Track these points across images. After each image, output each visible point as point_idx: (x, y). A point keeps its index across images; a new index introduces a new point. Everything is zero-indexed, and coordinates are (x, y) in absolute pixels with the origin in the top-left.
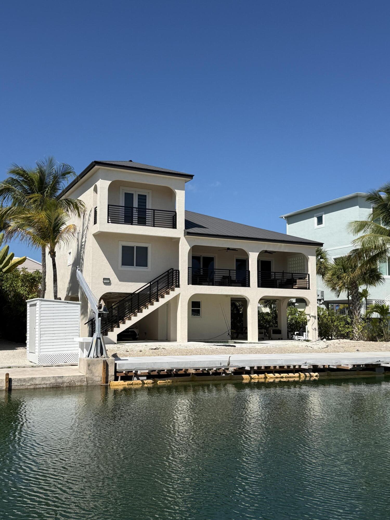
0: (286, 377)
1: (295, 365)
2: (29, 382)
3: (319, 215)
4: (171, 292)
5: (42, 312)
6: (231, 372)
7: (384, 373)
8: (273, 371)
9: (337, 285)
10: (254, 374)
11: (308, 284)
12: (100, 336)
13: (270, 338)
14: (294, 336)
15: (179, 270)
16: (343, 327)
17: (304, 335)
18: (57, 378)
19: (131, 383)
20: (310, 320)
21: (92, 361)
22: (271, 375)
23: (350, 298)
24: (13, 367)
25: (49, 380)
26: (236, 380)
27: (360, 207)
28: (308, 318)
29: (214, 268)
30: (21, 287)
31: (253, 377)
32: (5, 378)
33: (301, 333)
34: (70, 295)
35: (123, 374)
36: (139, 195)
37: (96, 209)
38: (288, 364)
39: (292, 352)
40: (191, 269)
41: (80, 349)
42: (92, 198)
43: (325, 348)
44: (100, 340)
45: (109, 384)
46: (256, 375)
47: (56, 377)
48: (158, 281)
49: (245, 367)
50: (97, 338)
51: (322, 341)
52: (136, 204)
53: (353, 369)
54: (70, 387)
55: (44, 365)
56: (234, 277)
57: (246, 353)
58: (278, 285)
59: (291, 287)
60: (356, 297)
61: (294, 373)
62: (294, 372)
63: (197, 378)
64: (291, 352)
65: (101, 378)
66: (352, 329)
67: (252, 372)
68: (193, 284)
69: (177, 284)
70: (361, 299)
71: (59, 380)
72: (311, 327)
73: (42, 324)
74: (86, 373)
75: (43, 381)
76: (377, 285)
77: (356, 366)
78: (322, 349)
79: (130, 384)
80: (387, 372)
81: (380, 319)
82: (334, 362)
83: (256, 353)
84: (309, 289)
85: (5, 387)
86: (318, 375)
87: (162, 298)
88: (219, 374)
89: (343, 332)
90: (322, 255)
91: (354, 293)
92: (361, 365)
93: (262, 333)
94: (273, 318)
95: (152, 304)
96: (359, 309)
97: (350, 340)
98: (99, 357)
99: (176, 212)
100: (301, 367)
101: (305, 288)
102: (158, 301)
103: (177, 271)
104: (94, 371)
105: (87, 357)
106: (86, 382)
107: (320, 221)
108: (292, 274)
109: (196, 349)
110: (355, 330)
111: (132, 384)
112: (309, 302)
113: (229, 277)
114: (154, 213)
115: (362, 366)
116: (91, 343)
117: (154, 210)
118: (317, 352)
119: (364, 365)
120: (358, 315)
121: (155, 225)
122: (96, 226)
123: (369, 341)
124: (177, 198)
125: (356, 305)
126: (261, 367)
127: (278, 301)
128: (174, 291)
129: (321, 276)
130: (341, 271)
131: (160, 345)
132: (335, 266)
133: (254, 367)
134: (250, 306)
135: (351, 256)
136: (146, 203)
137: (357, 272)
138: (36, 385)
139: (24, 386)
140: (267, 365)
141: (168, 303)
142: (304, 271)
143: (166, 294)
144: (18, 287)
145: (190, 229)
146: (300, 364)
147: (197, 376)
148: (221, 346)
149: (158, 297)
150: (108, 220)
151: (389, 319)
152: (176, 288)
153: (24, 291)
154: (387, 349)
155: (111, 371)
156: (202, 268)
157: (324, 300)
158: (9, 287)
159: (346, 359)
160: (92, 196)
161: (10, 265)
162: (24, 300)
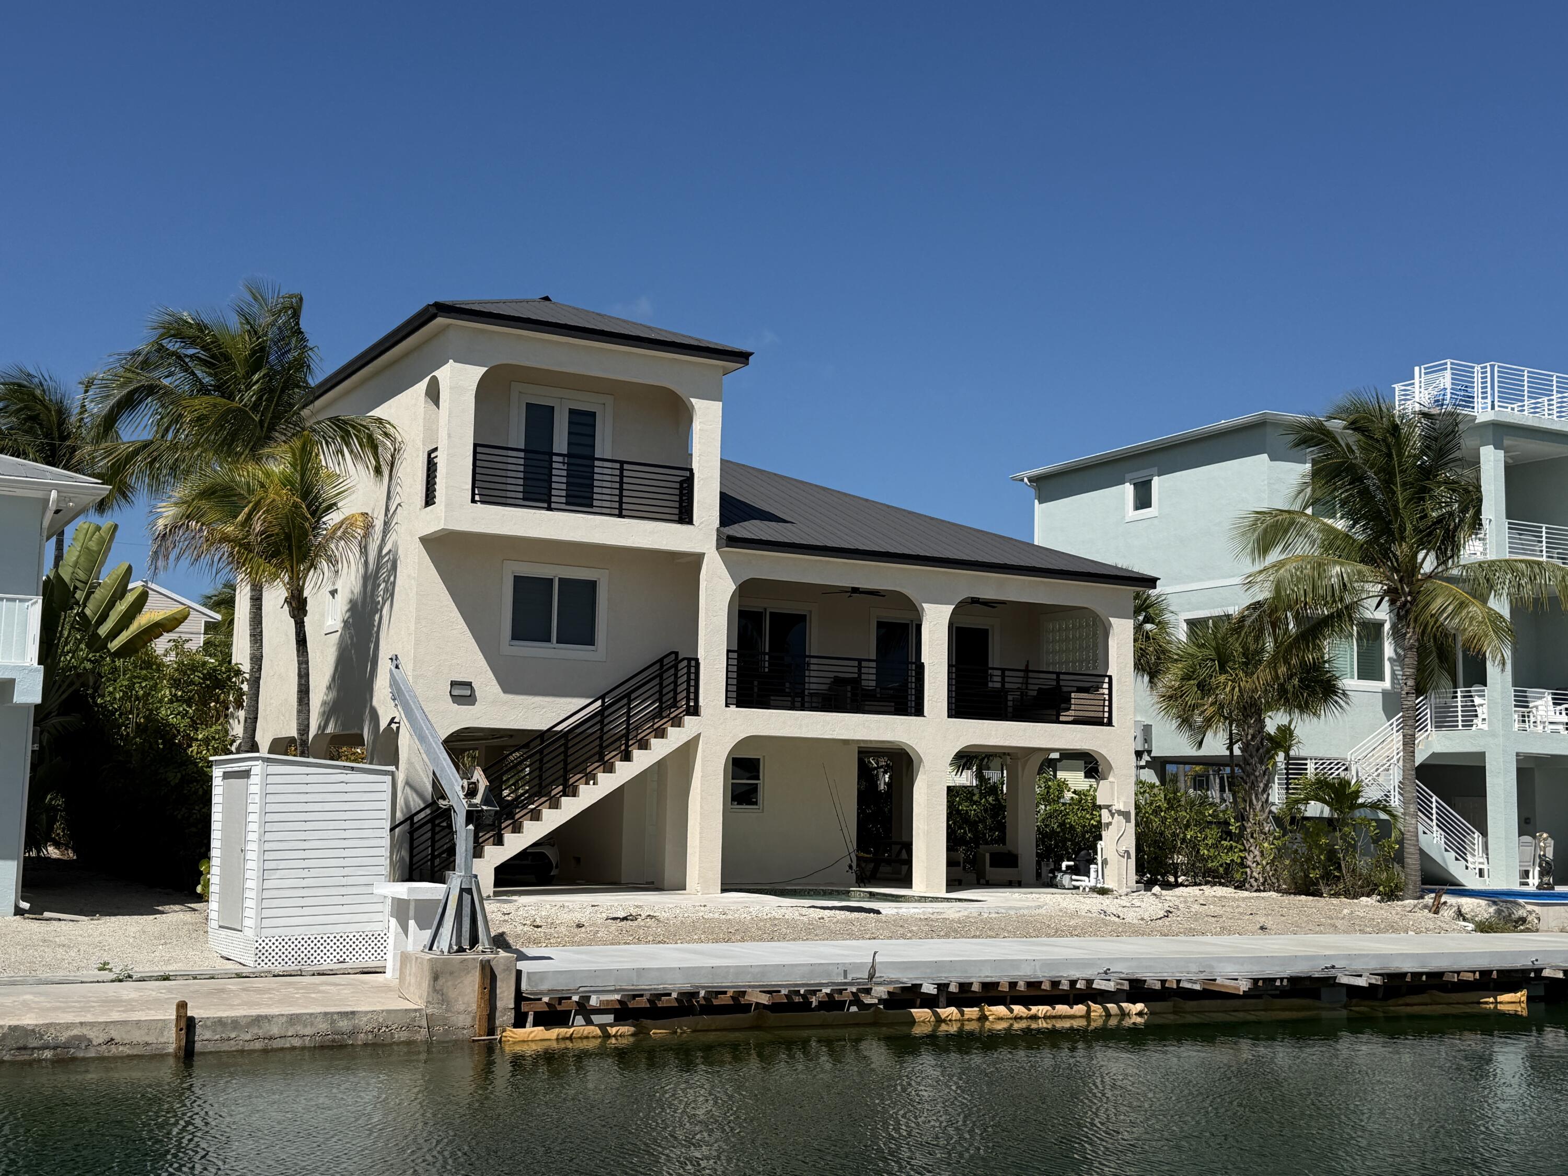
0: (1045, 1018)
1: (1074, 978)
2: (250, 1031)
3: (1141, 475)
4: (671, 731)
5: (270, 798)
6: (876, 1001)
7: (1345, 1007)
8: (1005, 997)
9: (1196, 712)
10: (948, 1006)
11: (1106, 709)
12: (471, 883)
13: (982, 881)
14: (1060, 875)
15: (697, 660)
16: (1215, 846)
17: (1093, 874)
18: (335, 1017)
19: (568, 1035)
20: (1110, 823)
21: (446, 962)
22: (1001, 1010)
23: (1237, 751)
24: (178, 978)
25: (312, 1025)
26: (891, 1025)
27: (1273, 458)
28: (1105, 816)
29: (807, 654)
31: (943, 1017)
32: (174, 1017)
33: (1082, 867)
35: (541, 1007)
36: (571, 412)
37: (433, 455)
38: (1054, 974)
39: (1058, 933)
40: (735, 655)
41: (393, 921)
42: (421, 421)
43: (1160, 919)
44: (469, 897)
45: (499, 1037)
46: (953, 1009)
47: (332, 1014)
48: (628, 695)
49: (921, 985)
50: (462, 890)
51: (1149, 893)
52: (561, 444)
53: (1252, 993)
54: (374, 1045)
55: (279, 969)
56: (870, 680)
57: (915, 935)
58: (1010, 710)
59: (1054, 718)
60: (1258, 750)
61: (1071, 1005)
62: (1071, 1002)
63: (773, 1018)
64: (1056, 932)
65: (474, 1018)
66: (1241, 854)
67: (943, 1000)
68: (739, 705)
69: (692, 704)
70: (1272, 757)
71: (341, 1024)
72: (1114, 847)
73: (268, 836)
74: (428, 1002)
75: (291, 1025)
76: (1322, 712)
77: (1260, 983)
78: (1153, 924)
79: (565, 1039)
80: (1354, 1001)
81: (1330, 821)
82: (1194, 968)
83: (947, 936)
84: (1110, 723)
85: (174, 1046)
86: (1146, 1010)
87: (640, 748)
88: (840, 1005)
89: (1213, 862)
90: (1150, 610)
91: (1250, 737)
92: (1276, 979)
93: (958, 864)
94: (986, 810)
95: (610, 769)
96: (1264, 791)
97: (1236, 888)
98: (464, 950)
99: (691, 470)
100: (1094, 986)
101: (1098, 722)
102: (627, 757)
103: (693, 663)
104: (452, 994)
105: (427, 950)
106: (424, 1031)
107: (1143, 500)
108: (1058, 674)
109: (757, 920)
110: (1250, 858)
111: (571, 1038)
112: (1110, 767)
113: (855, 682)
114: (621, 473)
115: (1278, 983)
116: (442, 905)
117: (622, 463)
118: (1136, 931)
119: (1285, 980)
120: (1263, 810)
121: (624, 513)
122: (431, 511)
123: (1295, 894)
124: (697, 426)
125: (1256, 777)
126: (972, 983)
127: (1008, 758)
128: (679, 726)
129: (1146, 678)
130: (1211, 667)
131: (637, 907)
132: (1193, 650)
133: (947, 985)
134: (924, 777)
135: (1244, 621)
136: (593, 436)
137: (1263, 675)
138: (271, 1038)
139: (232, 1042)
140: (987, 977)
141: (660, 764)
142: (1094, 664)
143: (655, 737)
144: (161, 701)
145: (736, 525)
146: (1088, 973)
147: (772, 1012)
148: (833, 911)
149: (627, 746)
150: (473, 494)
151: (1361, 824)
152: (686, 717)
153: (179, 717)
154: (1356, 926)
155: (506, 994)
156: (767, 654)
157: (1152, 755)
158: (121, 699)
159: (1230, 959)
160: (422, 410)
161: (134, 628)
162: (180, 744)
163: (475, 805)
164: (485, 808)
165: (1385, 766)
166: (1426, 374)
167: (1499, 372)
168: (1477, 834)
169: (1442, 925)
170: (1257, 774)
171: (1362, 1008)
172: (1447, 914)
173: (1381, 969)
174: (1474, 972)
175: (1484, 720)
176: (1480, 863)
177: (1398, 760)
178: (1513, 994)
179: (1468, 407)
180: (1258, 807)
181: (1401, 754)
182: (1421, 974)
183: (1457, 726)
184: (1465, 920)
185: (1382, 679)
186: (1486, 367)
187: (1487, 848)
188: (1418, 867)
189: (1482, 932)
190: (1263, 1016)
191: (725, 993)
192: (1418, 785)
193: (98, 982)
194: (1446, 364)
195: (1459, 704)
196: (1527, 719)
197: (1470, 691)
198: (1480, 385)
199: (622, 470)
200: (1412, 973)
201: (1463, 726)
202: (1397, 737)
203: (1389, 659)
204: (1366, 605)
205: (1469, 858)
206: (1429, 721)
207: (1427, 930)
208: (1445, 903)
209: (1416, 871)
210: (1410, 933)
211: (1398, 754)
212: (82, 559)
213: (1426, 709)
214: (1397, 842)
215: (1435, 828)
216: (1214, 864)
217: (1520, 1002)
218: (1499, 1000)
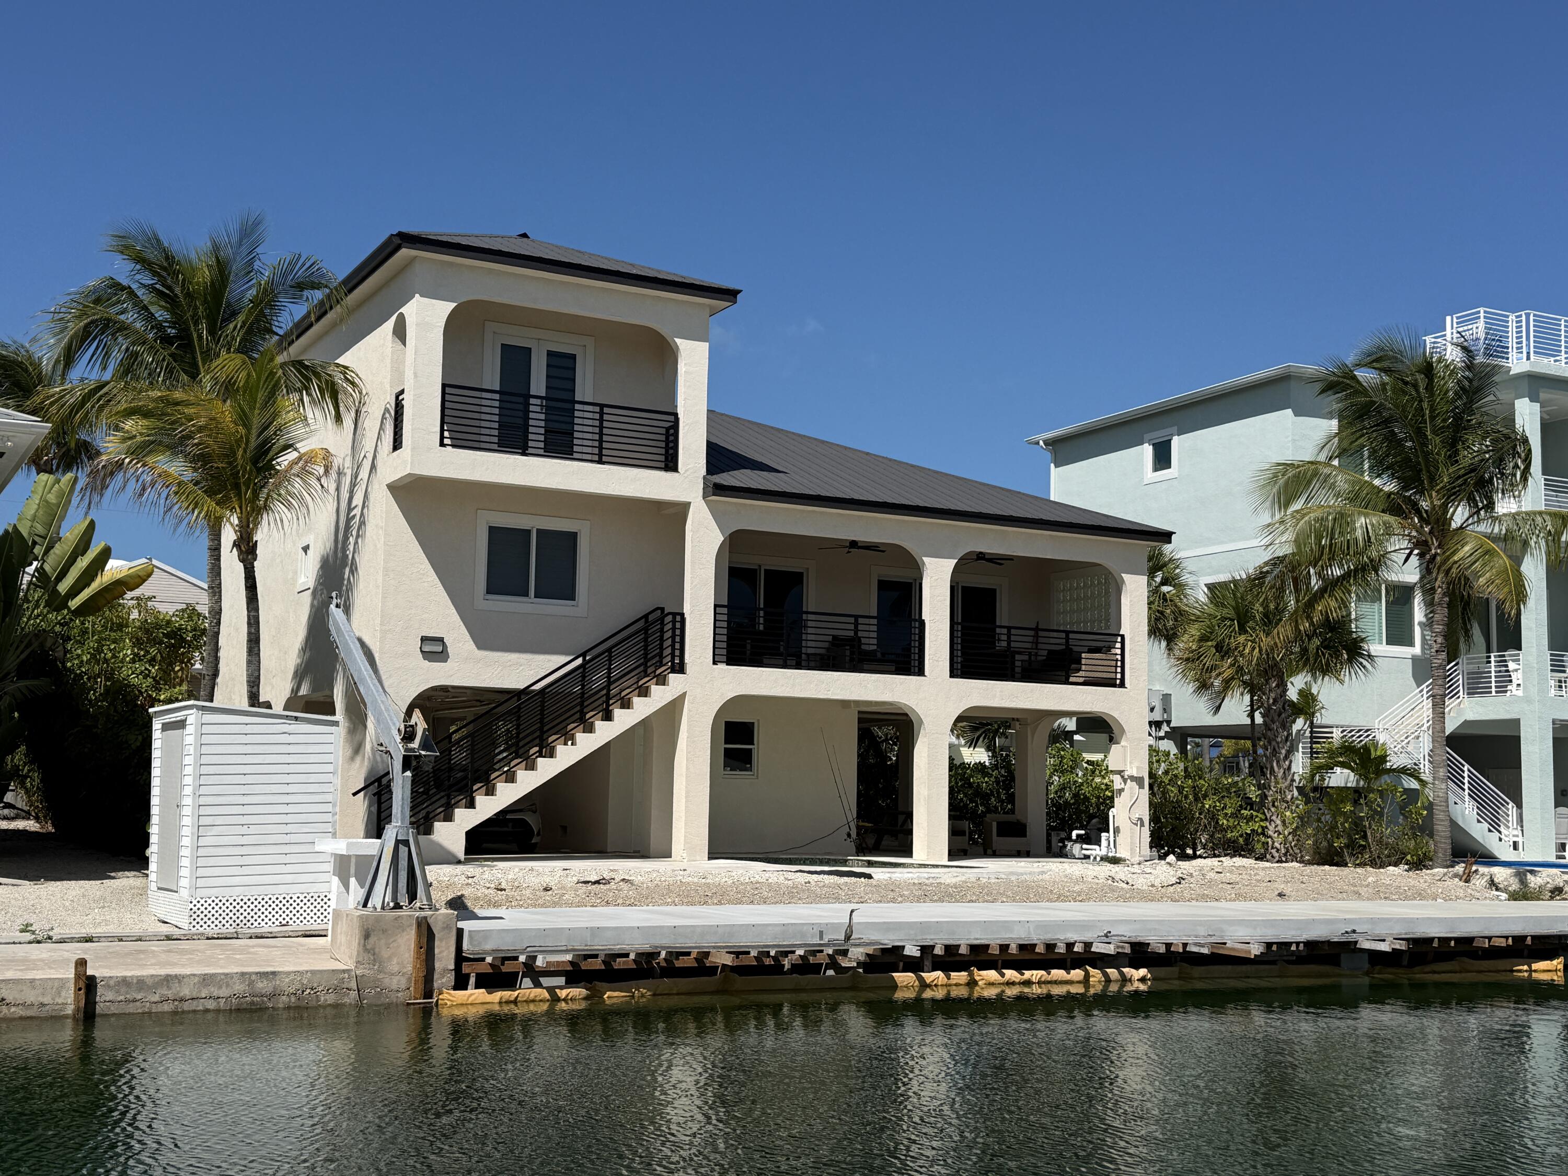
0: (1040, 983)
1: (1072, 941)
2: (158, 992)
3: (1159, 436)
4: (655, 689)
5: (205, 749)
6: (855, 964)
7: (1367, 974)
8: (997, 961)
9: (1214, 675)
10: (933, 970)
11: (1119, 670)
12: (408, 834)
13: (989, 851)
14: (1069, 844)
15: (682, 615)
16: (1235, 815)
17: (1104, 843)
18: (254, 977)
19: (512, 998)
20: (1123, 790)
21: (378, 919)
22: (992, 975)
23: (1259, 719)
24: (102, 939)
25: (228, 985)
26: (871, 989)
27: (1297, 414)
28: (1117, 783)
29: (804, 610)
30: (133, 661)
31: (928, 982)
32: (73, 976)
33: (1093, 835)
34: (304, 691)
35: (484, 968)
36: (550, 354)
37: (400, 398)
38: (1049, 937)
39: (1061, 898)
40: (725, 610)
41: (335, 880)
42: (388, 361)
43: (1172, 885)
44: (407, 849)
45: (435, 1000)
46: (939, 974)
47: (250, 974)
48: (609, 650)
49: (903, 947)
50: (398, 842)
51: (1163, 862)
52: (538, 385)
53: (1265, 958)
54: (297, 1008)
55: (210, 932)
56: (870, 641)
57: (905, 899)
59: (1063, 679)
60: (1279, 715)
61: (1068, 970)
62: (1068, 966)
63: (740, 981)
64: (1059, 898)
65: (409, 979)
66: (1262, 823)
67: (928, 963)
68: (730, 662)
69: (677, 661)
70: (1294, 723)
71: (260, 985)
72: (1127, 814)
73: (203, 790)
74: (358, 962)
75: (204, 986)
76: (1347, 675)
77: (1274, 948)
78: (1163, 890)
79: (508, 1002)
80: (1378, 968)
81: (1356, 790)
82: (1202, 931)
83: (941, 900)
84: (1122, 685)
85: (72, 1007)
86: (1149, 976)
87: (623, 707)
88: (816, 969)
89: (1232, 832)
90: (1168, 570)
91: (1271, 701)
92: (1291, 943)
93: (962, 833)
94: (998, 782)
95: (590, 729)
96: (1286, 757)
97: (1256, 859)
98: (401, 907)
99: (675, 415)
100: (1093, 949)
101: (1110, 683)
102: (608, 717)
103: (678, 618)
104: (385, 954)
105: (360, 907)
106: (354, 994)
107: (1162, 459)
108: (1067, 633)
109: (736, 885)
110: (1272, 828)
111: (515, 1002)
112: (1123, 731)
113: (854, 642)
114: (601, 416)
115: (1293, 948)
116: (377, 859)
117: (602, 406)
118: (1145, 897)
119: (1302, 945)
120: (1285, 777)
121: (604, 459)
122: (398, 456)
123: (1318, 864)
124: (682, 368)
125: (1278, 743)
126: (959, 946)
127: (1017, 723)
128: (664, 684)
129: (1164, 644)
130: (1230, 626)
131: (612, 871)
132: (1210, 609)
133: (933, 947)
134: (925, 740)
135: (1264, 577)
136: (573, 380)
137: (1284, 631)
138: (182, 1000)
139: (138, 1003)
140: (977, 939)
141: (644, 724)
142: (1106, 624)
143: (639, 696)
144: (122, 661)
145: (725, 474)
146: (1087, 937)
147: (740, 975)
148: (822, 876)
149: (608, 705)
150: (442, 437)
151: (1387, 790)
152: (670, 675)
153: (140, 677)
154: (1384, 895)
155: (445, 954)
156: (762, 609)
157: (1172, 725)
158: (88, 662)
159: (1241, 922)
160: (389, 350)
161: (95, 586)
162: (143, 706)
163: (413, 750)
164: (423, 753)
165: (1416, 734)
166: (1458, 323)
167: (1534, 321)
168: (1511, 804)
169: (1473, 893)
170: (1279, 739)
171: (1387, 975)
172: (1479, 882)
173: (1406, 934)
174: (1507, 938)
175: (1519, 685)
176: (1514, 836)
177: (1428, 728)
178: (1549, 962)
179: (1503, 358)
180: (1280, 775)
181: (1431, 722)
182: (1450, 939)
183: (1491, 692)
184: (1497, 889)
185: (1411, 644)
186: (1521, 316)
187: (1522, 821)
188: (1448, 834)
189: (1515, 900)
190: (1277, 982)
191: (688, 954)
192: (1448, 753)
193: (14, 943)
194: (1479, 312)
195: (1493, 669)
196: (1563, 685)
197: (1504, 656)
198: (1515, 335)
199: (602, 413)
200: (1439, 938)
201: (1497, 692)
202: (1427, 704)
203: (1420, 623)
204: (1395, 558)
205: (1502, 829)
206: (1461, 687)
207: (1457, 898)
208: (1476, 871)
209: (1446, 838)
210: (1439, 900)
211: (1428, 721)
212: (41, 512)
213: (1458, 674)
214: (1425, 808)
215: (1467, 798)
216: (1233, 834)
217: (1556, 970)
218: (1533, 968)
